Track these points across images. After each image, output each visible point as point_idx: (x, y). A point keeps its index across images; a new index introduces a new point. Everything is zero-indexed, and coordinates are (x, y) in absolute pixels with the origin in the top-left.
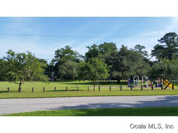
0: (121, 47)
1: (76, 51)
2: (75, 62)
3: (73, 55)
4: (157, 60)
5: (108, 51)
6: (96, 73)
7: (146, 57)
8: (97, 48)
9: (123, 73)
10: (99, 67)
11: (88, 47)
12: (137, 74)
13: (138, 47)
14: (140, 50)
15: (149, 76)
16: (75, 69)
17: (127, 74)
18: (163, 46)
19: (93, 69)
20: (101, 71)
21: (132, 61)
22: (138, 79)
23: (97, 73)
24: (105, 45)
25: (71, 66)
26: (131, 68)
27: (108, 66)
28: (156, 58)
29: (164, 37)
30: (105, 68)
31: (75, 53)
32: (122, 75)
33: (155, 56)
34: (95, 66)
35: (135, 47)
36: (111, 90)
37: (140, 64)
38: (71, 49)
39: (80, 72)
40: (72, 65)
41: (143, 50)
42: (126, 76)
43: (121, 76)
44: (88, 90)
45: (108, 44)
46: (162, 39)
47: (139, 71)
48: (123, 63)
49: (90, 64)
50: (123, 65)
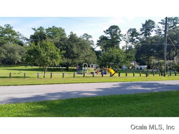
0: (70, 34)
1: (19, 32)
2: (18, 45)
3: (15, 37)
4: (101, 50)
5: (57, 37)
6: (47, 59)
7: (92, 46)
8: (44, 31)
9: (73, 60)
10: (51, 52)
11: (34, 29)
12: (86, 62)
13: (86, 36)
14: (87, 39)
15: (100, 64)
16: (17, 53)
17: (77, 61)
18: (107, 37)
19: (44, 53)
20: (53, 57)
21: (81, 49)
22: (87, 67)
23: (49, 58)
24: (54, 29)
25: (12, 48)
26: (80, 55)
27: (61, 51)
28: (100, 48)
29: (109, 29)
30: (58, 53)
31: (18, 34)
32: (72, 62)
33: (100, 46)
34: (46, 50)
35: (84, 36)
36: (64, 77)
37: (88, 52)
38: (13, 29)
39: (27, 55)
40: (14, 47)
41: (90, 39)
42: (75, 63)
43: (70, 63)
44: (38, 77)
45: (57, 28)
46: (107, 31)
47: (87, 59)
48: (73, 49)
49: (41, 47)
50: (73, 53)
